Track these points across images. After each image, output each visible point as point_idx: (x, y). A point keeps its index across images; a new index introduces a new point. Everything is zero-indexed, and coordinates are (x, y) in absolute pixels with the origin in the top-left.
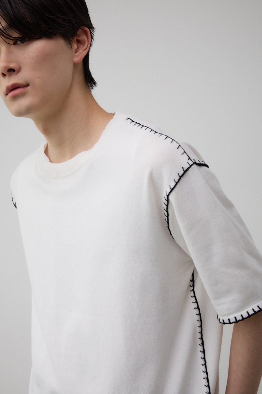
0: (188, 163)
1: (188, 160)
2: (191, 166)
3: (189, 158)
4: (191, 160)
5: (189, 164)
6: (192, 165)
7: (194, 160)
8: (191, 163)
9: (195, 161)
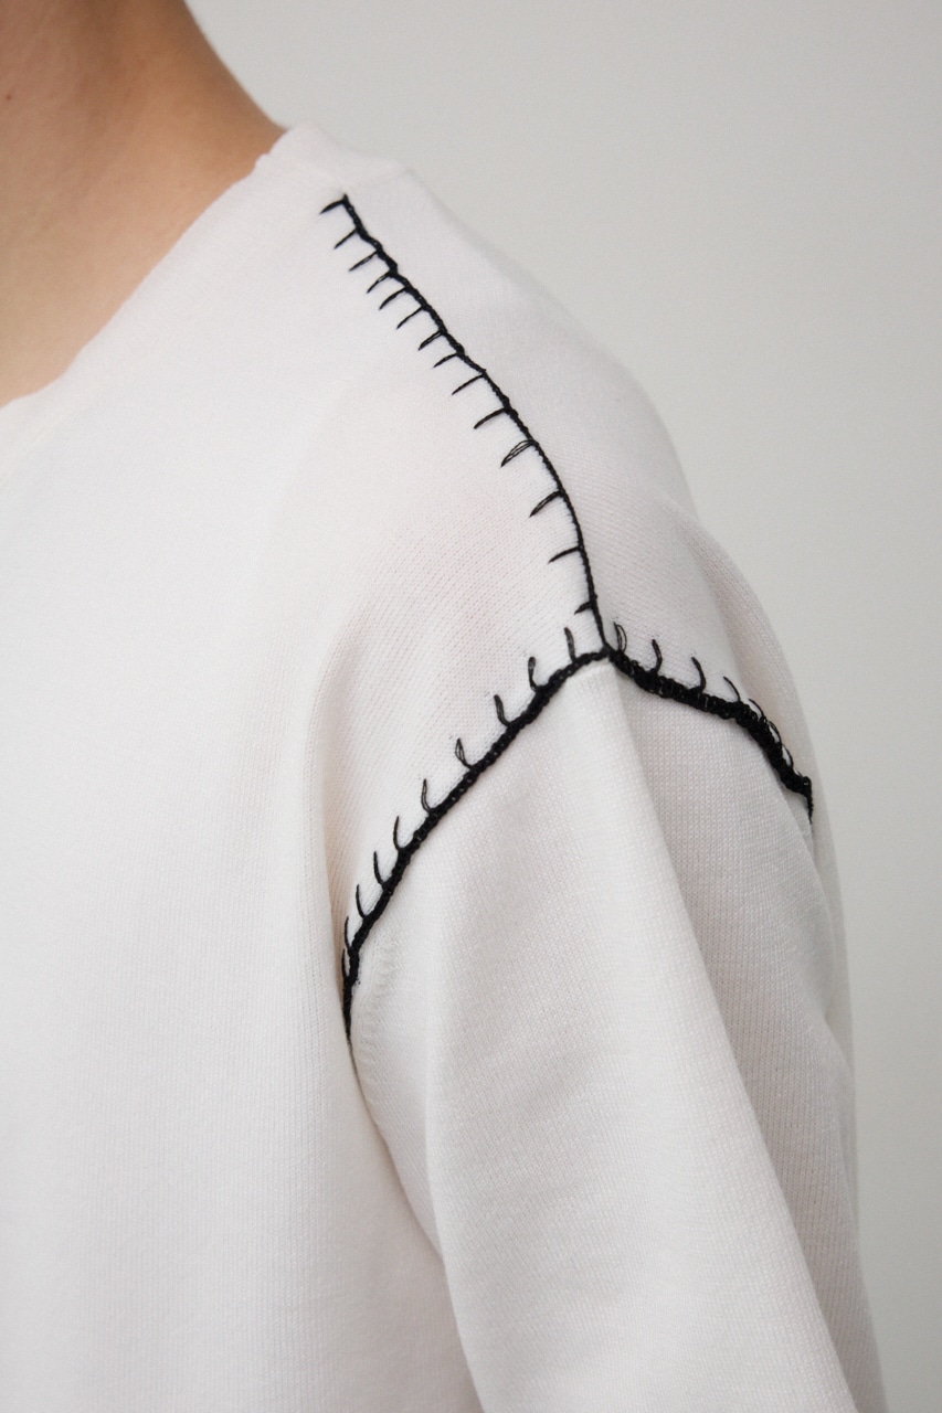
0: (567, 631)
1: (582, 609)
2: (579, 663)
3: (591, 605)
4: (599, 620)
5: (571, 646)
6: (587, 659)
7: (617, 628)
8: (588, 643)
9: (619, 640)
